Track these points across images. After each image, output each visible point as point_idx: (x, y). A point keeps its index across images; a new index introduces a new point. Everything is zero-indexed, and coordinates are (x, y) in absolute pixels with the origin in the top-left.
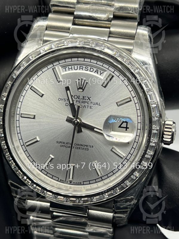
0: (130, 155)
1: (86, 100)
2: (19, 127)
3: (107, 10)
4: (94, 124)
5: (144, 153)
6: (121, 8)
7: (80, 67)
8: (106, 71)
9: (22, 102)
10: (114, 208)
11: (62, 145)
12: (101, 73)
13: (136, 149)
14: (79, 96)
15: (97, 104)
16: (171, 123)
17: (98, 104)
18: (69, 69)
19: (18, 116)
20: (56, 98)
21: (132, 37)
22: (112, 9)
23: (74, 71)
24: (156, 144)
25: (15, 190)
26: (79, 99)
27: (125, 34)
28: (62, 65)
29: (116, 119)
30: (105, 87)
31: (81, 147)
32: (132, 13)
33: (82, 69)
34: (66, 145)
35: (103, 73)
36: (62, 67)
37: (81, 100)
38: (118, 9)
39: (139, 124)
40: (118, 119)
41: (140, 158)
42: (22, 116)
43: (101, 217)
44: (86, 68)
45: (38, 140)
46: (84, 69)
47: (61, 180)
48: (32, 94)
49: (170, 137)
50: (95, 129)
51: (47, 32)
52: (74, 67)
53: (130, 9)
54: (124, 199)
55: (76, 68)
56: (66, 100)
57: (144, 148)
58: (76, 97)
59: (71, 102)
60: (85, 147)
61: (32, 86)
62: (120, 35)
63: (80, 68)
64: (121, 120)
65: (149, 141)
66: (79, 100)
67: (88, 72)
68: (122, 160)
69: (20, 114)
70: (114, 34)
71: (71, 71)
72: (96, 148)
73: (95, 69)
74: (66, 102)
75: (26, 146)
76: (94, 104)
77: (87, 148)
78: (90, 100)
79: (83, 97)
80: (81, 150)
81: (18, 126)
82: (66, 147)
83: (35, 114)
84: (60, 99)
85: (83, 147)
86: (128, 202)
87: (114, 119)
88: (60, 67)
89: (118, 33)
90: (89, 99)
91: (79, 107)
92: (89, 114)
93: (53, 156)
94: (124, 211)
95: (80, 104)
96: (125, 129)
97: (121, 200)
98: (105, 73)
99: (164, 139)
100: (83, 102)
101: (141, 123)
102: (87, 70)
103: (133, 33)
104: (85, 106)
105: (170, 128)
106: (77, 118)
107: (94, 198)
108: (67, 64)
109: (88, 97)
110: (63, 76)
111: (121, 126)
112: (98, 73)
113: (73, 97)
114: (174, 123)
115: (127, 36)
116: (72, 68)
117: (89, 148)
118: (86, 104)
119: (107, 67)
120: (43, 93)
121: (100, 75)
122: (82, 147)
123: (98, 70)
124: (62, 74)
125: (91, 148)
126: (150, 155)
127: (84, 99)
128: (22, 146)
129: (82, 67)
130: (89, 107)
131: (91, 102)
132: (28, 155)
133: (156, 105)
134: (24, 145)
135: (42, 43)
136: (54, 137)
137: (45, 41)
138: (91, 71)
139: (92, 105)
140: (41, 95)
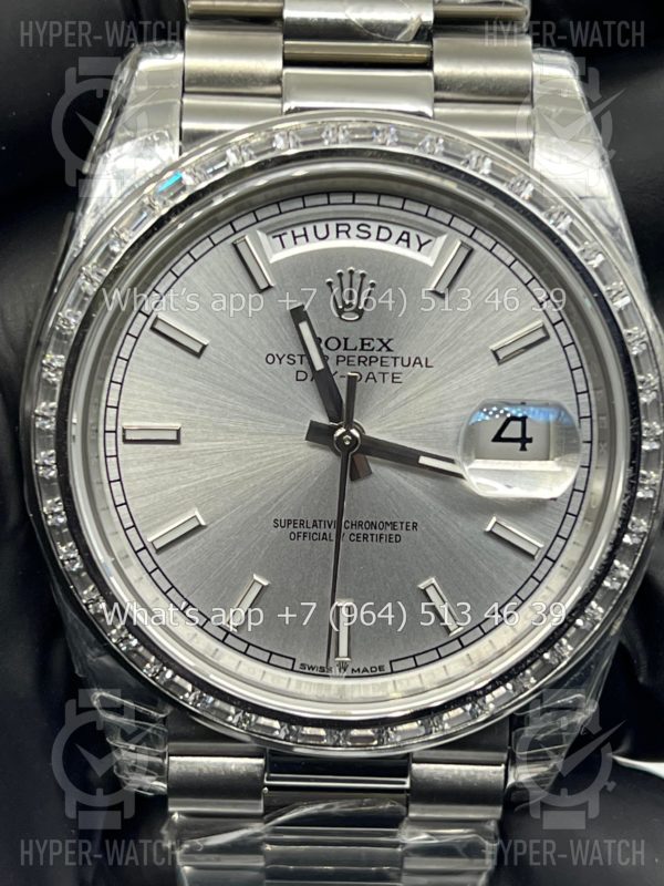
0: (559, 542)
1: (375, 353)
2: (120, 480)
5: (619, 530)
7: (338, 225)
8: (441, 233)
9: (121, 384)
11: (295, 531)
12: (423, 242)
13: (581, 518)
14: (346, 339)
15: (418, 361)
17: (423, 362)
18: (295, 238)
19: (110, 438)
20: (258, 354)
21: (519, 94)
23: (315, 245)
24: (655, 491)
26: (346, 349)
27: (491, 86)
28: (269, 226)
30: (443, 296)
31: (369, 532)
32: (507, 4)
33: (347, 232)
34: (312, 531)
35: (430, 241)
36: (268, 234)
37: (353, 353)
39: (586, 424)
41: (609, 549)
42: (128, 438)
43: (460, 783)
44: (362, 228)
45: (203, 523)
46: (354, 232)
47: (303, 665)
48: (160, 348)
50: (423, 460)
51: (188, 101)
52: (315, 228)
55: (322, 232)
56: (298, 359)
57: (620, 510)
58: (333, 344)
59: (319, 366)
60: (388, 530)
61: (157, 319)
62: (473, 93)
63: (338, 232)
65: (633, 484)
66: (346, 353)
67: (372, 244)
68: (530, 566)
69: (119, 432)
70: (449, 90)
71: (303, 248)
72: (429, 528)
73: (397, 231)
74: (298, 366)
75: (153, 552)
76: (406, 363)
77: (394, 533)
78: (389, 350)
79: (363, 340)
80: (370, 545)
82: (311, 536)
83: (180, 425)
84: (272, 358)
85: (378, 532)
88: (259, 233)
89: (465, 85)
90: (385, 345)
91: (352, 382)
92: (391, 404)
93: (267, 578)
95: (353, 368)
98: (441, 240)
100: (363, 359)
101: (591, 417)
102: (366, 235)
103: (523, 79)
104: (372, 376)
106: (350, 424)
108: (288, 220)
109: (381, 340)
110: (276, 267)
111: (504, 436)
112: (408, 246)
113: (322, 345)
115: (502, 95)
116: (305, 235)
117: (403, 533)
118: (376, 367)
119: (446, 218)
120: (206, 341)
121: (419, 250)
122: (373, 531)
123: (408, 234)
124: (271, 262)
125: (412, 533)
126: (639, 534)
127: (366, 347)
128: (136, 552)
129: (346, 228)
130: (388, 378)
131: (395, 358)
132: (166, 586)
133: (644, 347)
134: (145, 548)
135: (177, 143)
136: (263, 504)
137: (190, 139)
138: (381, 237)
139: (399, 368)
140: (197, 349)
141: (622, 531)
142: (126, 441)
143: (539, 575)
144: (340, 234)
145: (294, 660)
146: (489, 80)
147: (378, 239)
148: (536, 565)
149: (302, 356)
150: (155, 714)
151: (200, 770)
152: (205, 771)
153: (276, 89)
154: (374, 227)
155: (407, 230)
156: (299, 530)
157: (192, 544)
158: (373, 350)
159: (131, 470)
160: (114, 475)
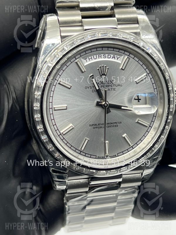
0: (152, 123)
1: (109, 84)
2: (54, 119)
4: (119, 103)
5: (167, 119)
7: (99, 55)
8: (122, 55)
9: (52, 97)
11: (94, 127)
12: (118, 58)
13: (157, 117)
14: (103, 82)
15: (119, 85)
17: (120, 85)
18: (89, 59)
19: (51, 110)
20: (83, 87)
21: (135, 21)
23: (94, 60)
25: (56, 175)
26: (103, 84)
28: (83, 57)
30: (124, 70)
33: (101, 57)
34: (98, 126)
35: (120, 57)
37: (104, 85)
44: (104, 55)
45: (74, 127)
46: (102, 57)
48: (61, 88)
50: (122, 108)
52: (93, 56)
54: (151, 160)
55: (95, 57)
56: (92, 87)
57: (167, 114)
58: (100, 83)
59: (97, 88)
60: (115, 124)
65: (169, 108)
66: (103, 85)
69: (53, 108)
71: (91, 61)
72: (124, 123)
73: (112, 56)
74: (92, 89)
76: (116, 86)
78: (112, 83)
80: (111, 128)
81: (52, 118)
82: (98, 128)
83: (66, 105)
84: (86, 88)
85: (113, 125)
86: (155, 161)
88: (82, 59)
91: (106, 91)
92: (114, 96)
93: (89, 138)
95: (105, 88)
98: (122, 57)
100: (107, 86)
102: (105, 57)
104: (109, 90)
106: (106, 101)
108: (88, 55)
109: (111, 81)
112: (115, 59)
113: (98, 84)
115: (131, 22)
116: (91, 58)
117: (118, 124)
118: (110, 87)
119: (123, 52)
120: (71, 85)
121: (117, 59)
122: (112, 125)
123: (115, 56)
124: (85, 65)
125: (120, 124)
126: (170, 119)
127: (107, 83)
128: (59, 136)
129: (101, 56)
130: (113, 89)
131: (114, 85)
132: (66, 142)
133: (169, 77)
134: (61, 134)
136: (87, 121)
138: (109, 57)
139: (115, 87)
140: (70, 87)
142: (54, 110)
144: (99, 57)
145: (96, 156)
147: (108, 58)
148: (148, 128)
149: (93, 86)
150: (65, 172)
151: (74, 183)
152: (76, 183)
153: (80, 24)
154: (107, 55)
156: (95, 126)
157: (71, 132)
158: (109, 83)
159: (57, 117)
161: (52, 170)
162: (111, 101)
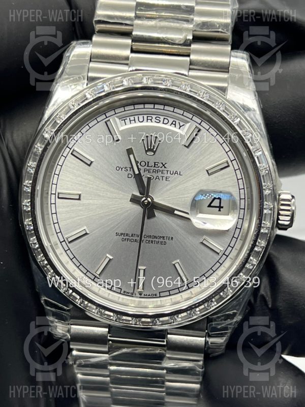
0: (230, 249)
1: (159, 168)
2: (56, 213)
3: (183, 27)
4: (173, 204)
5: (252, 245)
6: (204, 25)
7: (147, 117)
8: (188, 122)
9: (58, 175)
10: (207, 330)
11: (124, 238)
12: (181, 125)
13: (239, 239)
14: (148, 162)
15: (176, 172)
16: (289, 197)
17: (179, 173)
18: (130, 121)
19: (53, 196)
20: (113, 166)
21: (224, 68)
22: (191, 26)
23: (138, 124)
24: (269, 230)
25: (51, 311)
26: (148, 166)
27: (213, 65)
28: (120, 116)
29: (206, 195)
30: (188, 147)
31: (154, 240)
32: (221, 32)
33: (151, 120)
34: (130, 237)
35: (184, 125)
36: (119, 119)
37: (151, 168)
38: (200, 26)
39: (243, 201)
40: (208, 195)
41: (248, 252)
42: (60, 197)
43: (187, 344)
44: (157, 118)
45: (88, 232)
46: (154, 120)
47: (124, 292)
48: (74, 162)
49: (289, 218)
50: (176, 212)
51: (92, 65)
52: (138, 117)
53: (218, 26)
54: (222, 316)
55: (141, 119)
56: (129, 169)
57: (253, 236)
58: (143, 164)
59: (137, 172)
60: (161, 239)
61: (74, 150)
62: (206, 67)
63: (147, 119)
64: (212, 196)
65: (259, 227)
66: (148, 168)
67: (161, 125)
68: (218, 257)
69: (57, 194)
70: (196, 65)
71: (133, 125)
72: (178, 240)
73: (171, 120)
74: (129, 172)
75: (67, 243)
76: (172, 173)
77: (163, 241)
78: (165, 167)
79: (155, 163)
80: (153, 245)
82: (130, 240)
83: (80, 193)
84: (118, 168)
86: (229, 320)
87: (202, 195)
88: (116, 118)
89: (203, 64)
90: (164, 165)
91: (149, 179)
92: (165, 189)
93: (112, 256)
94: (222, 334)
95: (150, 174)
96: (218, 209)
97: (218, 317)
98: (188, 125)
99: (279, 222)
100: (155, 171)
101: (245, 199)
102: (159, 121)
103: (226, 63)
104: (157, 178)
105: (289, 205)
106: (148, 196)
107: (178, 317)
108: (128, 114)
109: (162, 163)
110: (121, 132)
111: (212, 205)
112: (175, 127)
113: (139, 164)
114: (293, 197)
115: (217, 68)
116: (134, 120)
117: (167, 241)
118: (160, 174)
119: (191, 116)
120: (92, 160)
121: (180, 128)
123: (175, 122)
124: (120, 129)
125: (171, 241)
126: (261, 247)
127: (156, 166)
128: (61, 242)
129: (151, 118)
130: (164, 178)
131: (167, 171)
132: (72, 257)
133: (267, 172)
134: (64, 241)
135: (86, 81)
136: (112, 226)
137: (91, 79)
138: (165, 122)
139: (169, 175)
140: (89, 163)
141: (254, 245)
142: (59, 198)
143: (221, 261)
144: (148, 121)
145: (121, 289)
146: (212, 62)
147: (163, 123)
148: (220, 257)
150: (65, 308)
153: (126, 62)
154: (162, 118)
155: (175, 120)
156: (126, 237)
157: (83, 240)
159: (61, 210)
160: (54, 211)
161: (45, 300)
162: (159, 199)
